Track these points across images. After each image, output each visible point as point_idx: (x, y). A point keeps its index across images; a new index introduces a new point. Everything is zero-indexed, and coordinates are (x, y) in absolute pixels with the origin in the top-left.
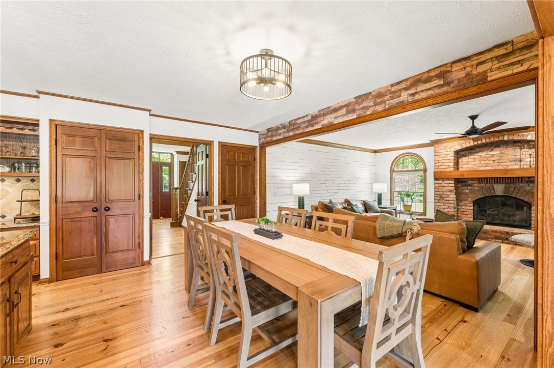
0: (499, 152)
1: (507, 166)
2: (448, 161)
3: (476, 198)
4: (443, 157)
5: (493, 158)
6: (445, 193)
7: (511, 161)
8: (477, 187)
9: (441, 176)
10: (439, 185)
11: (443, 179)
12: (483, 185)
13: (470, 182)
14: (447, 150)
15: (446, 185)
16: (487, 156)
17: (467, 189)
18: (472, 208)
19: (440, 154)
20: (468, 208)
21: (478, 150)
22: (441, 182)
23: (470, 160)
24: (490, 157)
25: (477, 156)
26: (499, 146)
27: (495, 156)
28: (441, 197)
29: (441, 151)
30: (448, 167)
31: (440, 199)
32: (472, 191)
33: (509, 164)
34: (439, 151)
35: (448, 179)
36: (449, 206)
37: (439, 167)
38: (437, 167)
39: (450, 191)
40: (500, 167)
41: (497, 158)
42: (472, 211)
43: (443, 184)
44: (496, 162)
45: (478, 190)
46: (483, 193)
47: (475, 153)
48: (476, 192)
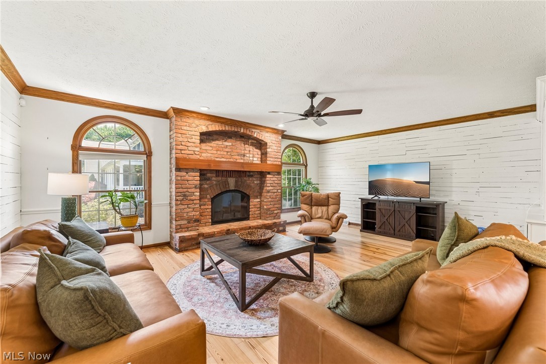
0: (231, 144)
1: (236, 159)
2: (193, 144)
3: (215, 195)
4: (187, 138)
5: (227, 150)
6: (190, 190)
7: (238, 155)
8: (215, 181)
9: (185, 165)
10: (183, 178)
11: (187, 170)
12: (220, 178)
13: (209, 175)
14: (191, 129)
15: (191, 178)
16: (223, 146)
17: (206, 184)
18: (210, 207)
19: (184, 132)
20: (207, 207)
21: (215, 137)
22: (184, 174)
23: (208, 148)
24: (224, 147)
25: (214, 144)
26: (230, 138)
27: (228, 147)
28: (185, 196)
29: (185, 128)
30: (192, 152)
31: (183, 200)
32: (210, 187)
33: (237, 157)
34: (183, 128)
35: (193, 170)
36: (194, 208)
37: (183, 152)
38: (179, 152)
39: (196, 187)
40: (232, 160)
41: (229, 150)
42: (210, 210)
43: (187, 177)
44: (229, 154)
45: (216, 184)
46: (220, 189)
47: (213, 140)
48: (215, 186)
